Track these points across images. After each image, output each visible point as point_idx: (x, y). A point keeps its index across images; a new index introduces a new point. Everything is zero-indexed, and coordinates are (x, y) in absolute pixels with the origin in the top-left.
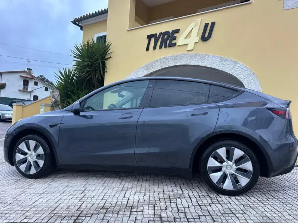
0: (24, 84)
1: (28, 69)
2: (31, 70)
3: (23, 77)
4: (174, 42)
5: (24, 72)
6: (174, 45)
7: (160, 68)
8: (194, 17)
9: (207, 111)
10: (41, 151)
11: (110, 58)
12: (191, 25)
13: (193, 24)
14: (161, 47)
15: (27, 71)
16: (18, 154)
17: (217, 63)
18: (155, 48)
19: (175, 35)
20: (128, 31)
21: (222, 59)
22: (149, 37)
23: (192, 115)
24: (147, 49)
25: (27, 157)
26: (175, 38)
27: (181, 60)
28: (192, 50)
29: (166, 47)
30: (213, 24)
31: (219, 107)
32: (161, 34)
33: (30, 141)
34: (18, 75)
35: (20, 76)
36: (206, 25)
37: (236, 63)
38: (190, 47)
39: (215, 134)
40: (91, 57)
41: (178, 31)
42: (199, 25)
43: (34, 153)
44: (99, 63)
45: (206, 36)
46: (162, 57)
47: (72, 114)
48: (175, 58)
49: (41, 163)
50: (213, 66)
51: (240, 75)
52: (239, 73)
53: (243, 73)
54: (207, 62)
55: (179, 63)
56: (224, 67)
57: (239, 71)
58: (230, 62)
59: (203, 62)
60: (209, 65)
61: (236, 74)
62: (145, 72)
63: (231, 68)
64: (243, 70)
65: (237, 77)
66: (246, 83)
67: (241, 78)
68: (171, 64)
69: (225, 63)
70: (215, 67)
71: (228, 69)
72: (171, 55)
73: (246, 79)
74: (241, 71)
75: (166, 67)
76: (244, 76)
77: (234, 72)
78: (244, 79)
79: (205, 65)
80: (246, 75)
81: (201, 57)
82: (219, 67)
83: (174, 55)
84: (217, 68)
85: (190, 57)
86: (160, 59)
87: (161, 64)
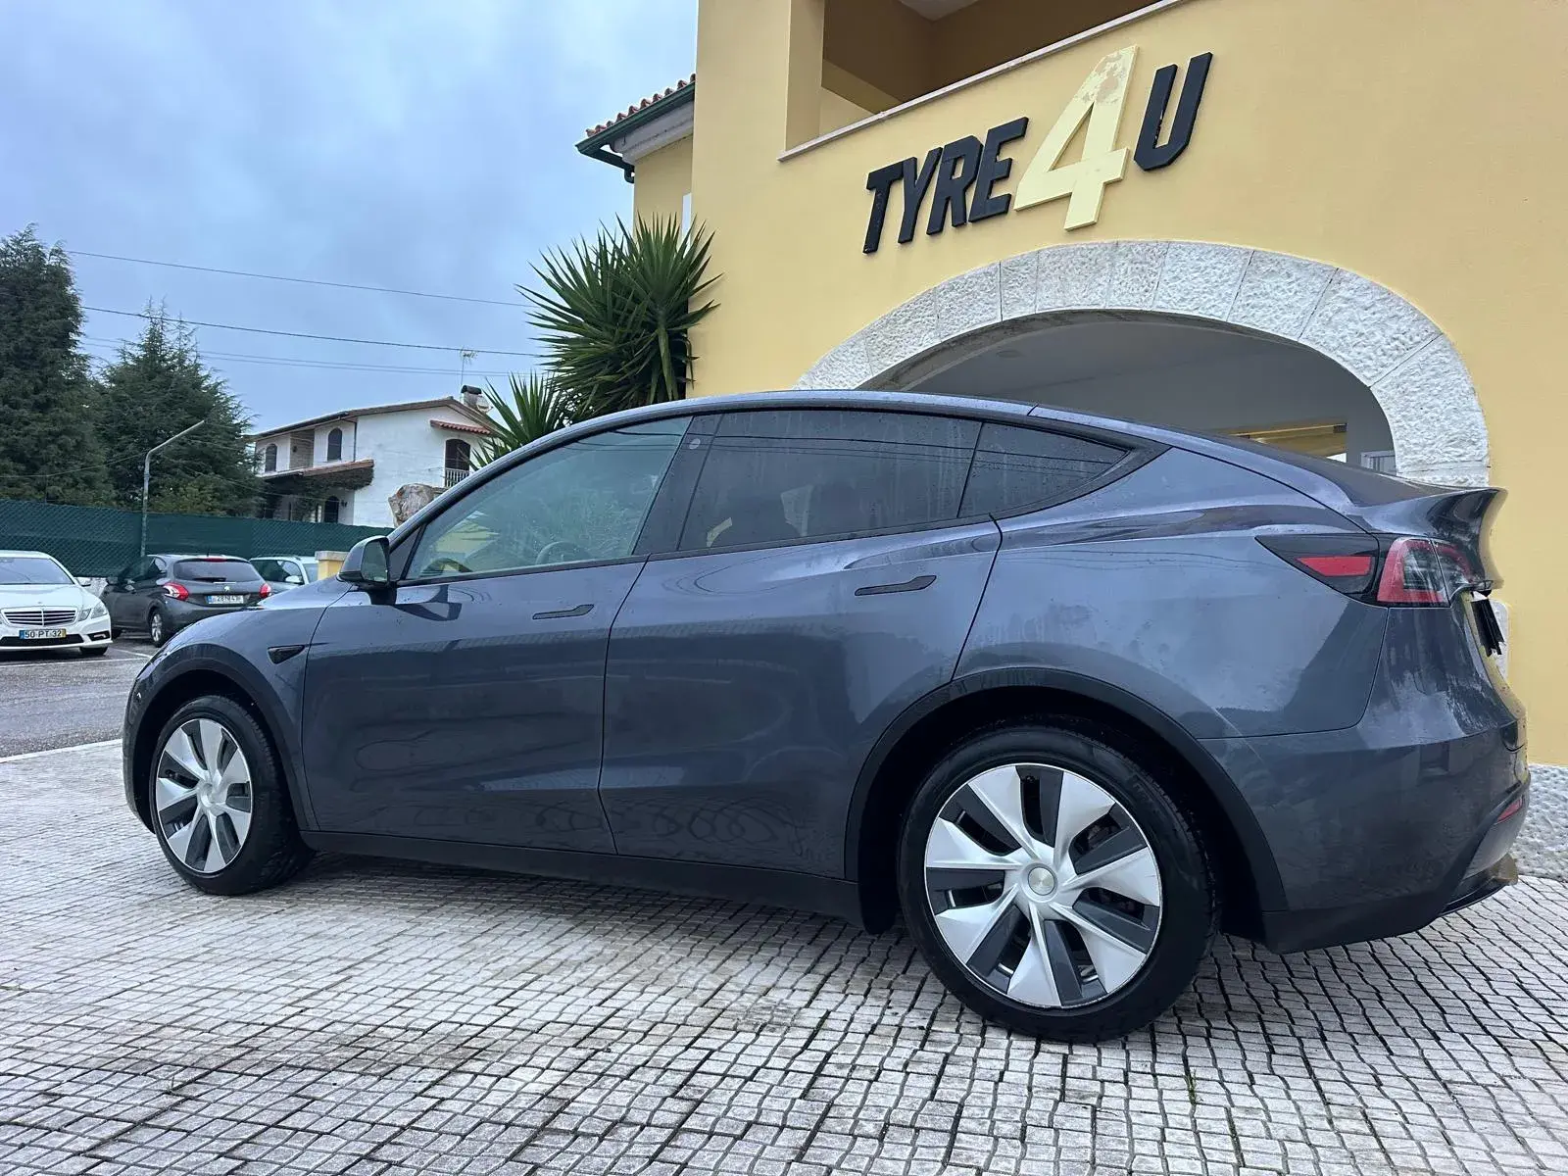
0: (449, 464)
1: (465, 389)
2: (478, 392)
3: (446, 427)
4: (999, 191)
5: (448, 404)
6: (1004, 206)
7: (930, 341)
8: (1102, 43)
9: (933, 566)
10: (240, 769)
11: (706, 310)
12: (1082, 92)
13: (1093, 83)
14: (935, 229)
15: (460, 398)
16: (165, 781)
17: (1225, 289)
18: (907, 237)
19: (1004, 156)
20: (783, 160)
21: (1253, 259)
22: (880, 183)
23: (861, 592)
24: (872, 245)
25: (195, 797)
26: (1005, 171)
27: (1037, 289)
28: (1093, 224)
29: (959, 224)
30: (1201, 66)
31: (1002, 541)
32: (936, 156)
33: (201, 721)
34: (422, 423)
35: (433, 423)
36: (1166, 76)
37: (1334, 277)
38: (1081, 212)
39: (955, 695)
40: (616, 317)
41: (1017, 130)
42: (1124, 84)
43: (218, 777)
44: (656, 341)
45: (1164, 139)
46: (942, 281)
47: (364, 599)
48: (1004, 275)
49: (243, 822)
50: (1203, 309)
51: (1358, 349)
52: (1348, 338)
53: (1373, 333)
54: (1171, 284)
55: (1025, 305)
56: (1263, 306)
57: (1351, 325)
58: (1295, 274)
59: (1152, 285)
60: (1183, 300)
61: (1334, 345)
62: (859, 366)
63: (1303, 308)
64: (1374, 313)
65: (1339, 361)
66: (1391, 393)
67: (1361, 365)
68: (985, 316)
69: (1268, 284)
70: (1213, 309)
71: (1286, 316)
72: (982, 266)
73: (1390, 369)
74: (1360, 324)
75: (962, 332)
76: (1379, 353)
77: (1319, 333)
78: (1380, 369)
79: (1160, 303)
80: (1389, 347)
81: (1141, 259)
82: (1235, 308)
83: (1003, 265)
84: (1227, 315)
85: (1084, 263)
86: (932, 295)
87: (935, 318)
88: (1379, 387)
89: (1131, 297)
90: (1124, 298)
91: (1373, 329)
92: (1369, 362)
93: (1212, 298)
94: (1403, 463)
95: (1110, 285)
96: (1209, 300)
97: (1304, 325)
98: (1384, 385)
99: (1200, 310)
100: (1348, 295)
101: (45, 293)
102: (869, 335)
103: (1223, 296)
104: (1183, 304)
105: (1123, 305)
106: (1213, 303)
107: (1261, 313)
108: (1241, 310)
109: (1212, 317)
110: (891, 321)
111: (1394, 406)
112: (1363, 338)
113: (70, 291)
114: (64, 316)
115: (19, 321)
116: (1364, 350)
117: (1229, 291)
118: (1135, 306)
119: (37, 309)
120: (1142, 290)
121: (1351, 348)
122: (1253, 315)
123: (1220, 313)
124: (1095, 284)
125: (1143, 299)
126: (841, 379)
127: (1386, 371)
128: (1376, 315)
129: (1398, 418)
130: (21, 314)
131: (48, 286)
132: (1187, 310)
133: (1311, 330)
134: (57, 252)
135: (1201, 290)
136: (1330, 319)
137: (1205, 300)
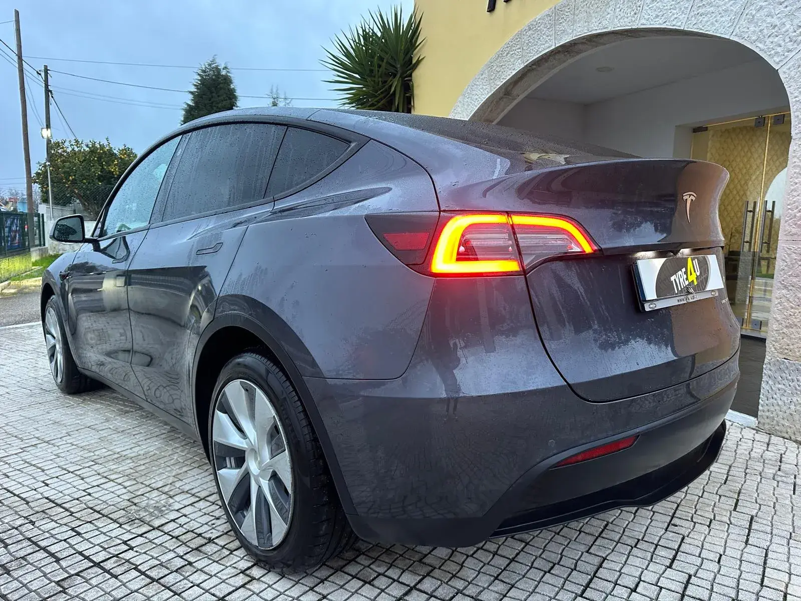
7: (519, 66)
24: (492, 6)
27: (574, 22)
46: (525, 25)
48: (557, 15)
50: (669, 22)
51: (771, 39)
52: (765, 31)
53: (784, 24)
54: (650, 6)
55: (567, 34)
56: (707, 14)
57: (769, 20)
59: (638, 8)
60: (657, 16)
61: (754, 38)
62: (485, 87)
63: (735, 10)
64: (786, 7)
65: (757, 50)
66: (793, 73)
67: (773, 52)
68: (546, 45)
70: (676, 20)
71: (723, 19)
72: (545, 11)
73: (794, 53)
74: (775, 17)
75: (535, 58)
76: (787, 40)
77: (744, 30)
78: (786, 54)
79: (643, 21)
80: (794, 34)
82: (690, 17)
83: (557, 8)
84: (684, 24)
86: (520, 34)
87: (521, 50)
88: (784, 69)
89: (626, 20)
90: (621, 21)
91: (784, 20)
92: (779, 49)
93: (675, 12)
94: (797, 131)
95: (615, 13)
96: (674, 14)
97: (735, 24)
98: (788, 67)
99: (667, 23)
101: (221, 88)
102: (490, 66)
103: (683, 9)
104: (657, 20)
105: (621, 26)
106: (675, 16)
107: (706, 19)
108: (693, 19)
109: (674, 27)
110: (500, 56)
111: (794, 84)
112: (776, 29)
113: (232, 86)
114: (230, 99)
115: (212, 103)
116: (776, 39)
117: (686, 6)
118: (628, 26)
119: (219, 96)
120: (632, 13)
121: (766, 39)
122: (701, 22)
123: (679, 24)
124: (606, 13)
125: (633, 19)
126: (477, 97)
127: (791, 55)
128: (788, 8)
129: (796, 94)
130: (212, 100)
131: (221, 85)
132: (660, 24)
133: (739, 28)
134: (225, 68)
135: (669, 7)
136: (753, 16)
137: (671, 14)
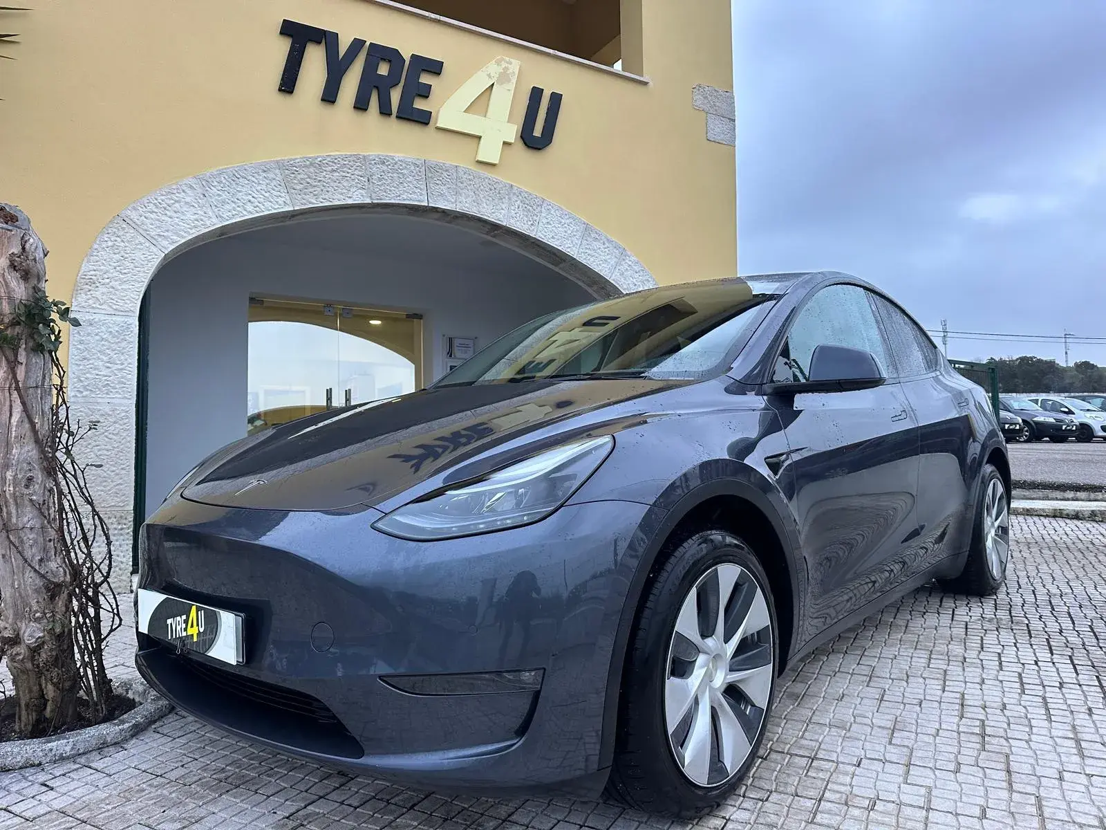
4: (421, 105)
6: (425, 118)
7: (361, 198)
12: (486, 70)
17: (575, 239)
18: (330, 98)
19: (424, 81)
21: (587, 228)
22: (298, 35)
23: (959, 405)
26: (426, 92)
27: (457, 193)
28: (494, 165)
29: (385, 113)
30: (556, 100)
32: (359, 45)
36: (537, 93)
37: (623, 252)
38: (488, 152)
41: (436, 67)
48: (429, 172)
50: (564, 247)
54: (546, 226)
55: (448, 201)
56: (594, 256)
58: (607, 244)
59: (535, 222)
60: (553, 237)
63: (611, 263)
68: (414, 196)
69: (596, 244)
70: (569, 249)
72: (410, 156)
75: (393, 201)
79: (541, 235)
81: (527, 202)
82: (580, 252)
83: (428, 163)
84: (576, 255)
85: (491, 190)
86: (362, 159)
87: (366, 180)
89: (523, 225)
90: (519, 223)
93: (568, 242)
95: (509, 212)
99: (562, 247)
100: (630, 263)
103: (574, 243)
104: (553, 240)
105: (518, 228)
106: (569, 245)
107: (592, 259)
108: (583, 254)
109: (569, 254)
117: (577, 242)
118: (526, 232)
120: (529, 223)
122: (589, 260)
123: (573, 253)
124: (499, 207)
125: (531, 228)
132: (555, 244)
135: (562, 235)
137: (565, 242)
